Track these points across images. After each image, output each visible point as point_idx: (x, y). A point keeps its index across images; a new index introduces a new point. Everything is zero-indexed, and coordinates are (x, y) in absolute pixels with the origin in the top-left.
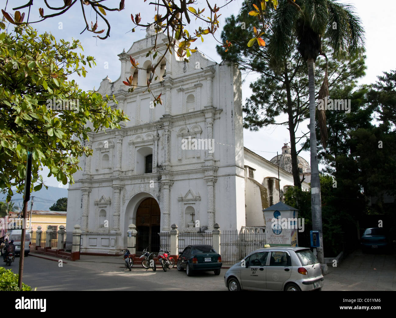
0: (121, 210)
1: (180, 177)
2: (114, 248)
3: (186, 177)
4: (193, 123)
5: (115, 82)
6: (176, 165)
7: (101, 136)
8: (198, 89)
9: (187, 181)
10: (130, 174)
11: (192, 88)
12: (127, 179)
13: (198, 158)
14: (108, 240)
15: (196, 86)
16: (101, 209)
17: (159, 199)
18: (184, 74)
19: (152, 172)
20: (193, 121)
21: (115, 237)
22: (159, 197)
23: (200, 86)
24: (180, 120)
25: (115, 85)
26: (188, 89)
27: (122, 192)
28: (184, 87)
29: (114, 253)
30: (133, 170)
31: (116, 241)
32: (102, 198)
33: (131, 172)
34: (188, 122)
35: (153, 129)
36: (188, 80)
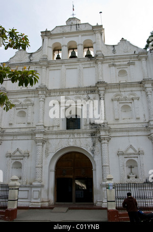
0: (44, 162)
1: (118, 134)
2: (39, 201)
3: (125, 134)
4: (128, 91)
5: (34, 53)
6: (112, 123)
7: (17, 95)
8: (132, 67)
9: (127, 137)
10: (55, 129)
11: (125, 65)
12: (52, 134)
13: (138, 119)
14: (27, 192)
15: (129, 64)
16: (15, 161)
17: (93, 153)
18: (114, 55)
19: (80, 128)
20: (128, 89)
21: (39, 189)
22: (93, 151)
23: (133, 64)
24: (114, 88)
25: (33, 55)
26: (120, 65)
27: (45, 146)
28: (116, 64)
29: (39, 205)
30: (58, 126)
31: (40, 193)
32: (18, 150)
33: (57, 127)
34: (121, 90)
35: (82, 92)
36: (120, 59)
